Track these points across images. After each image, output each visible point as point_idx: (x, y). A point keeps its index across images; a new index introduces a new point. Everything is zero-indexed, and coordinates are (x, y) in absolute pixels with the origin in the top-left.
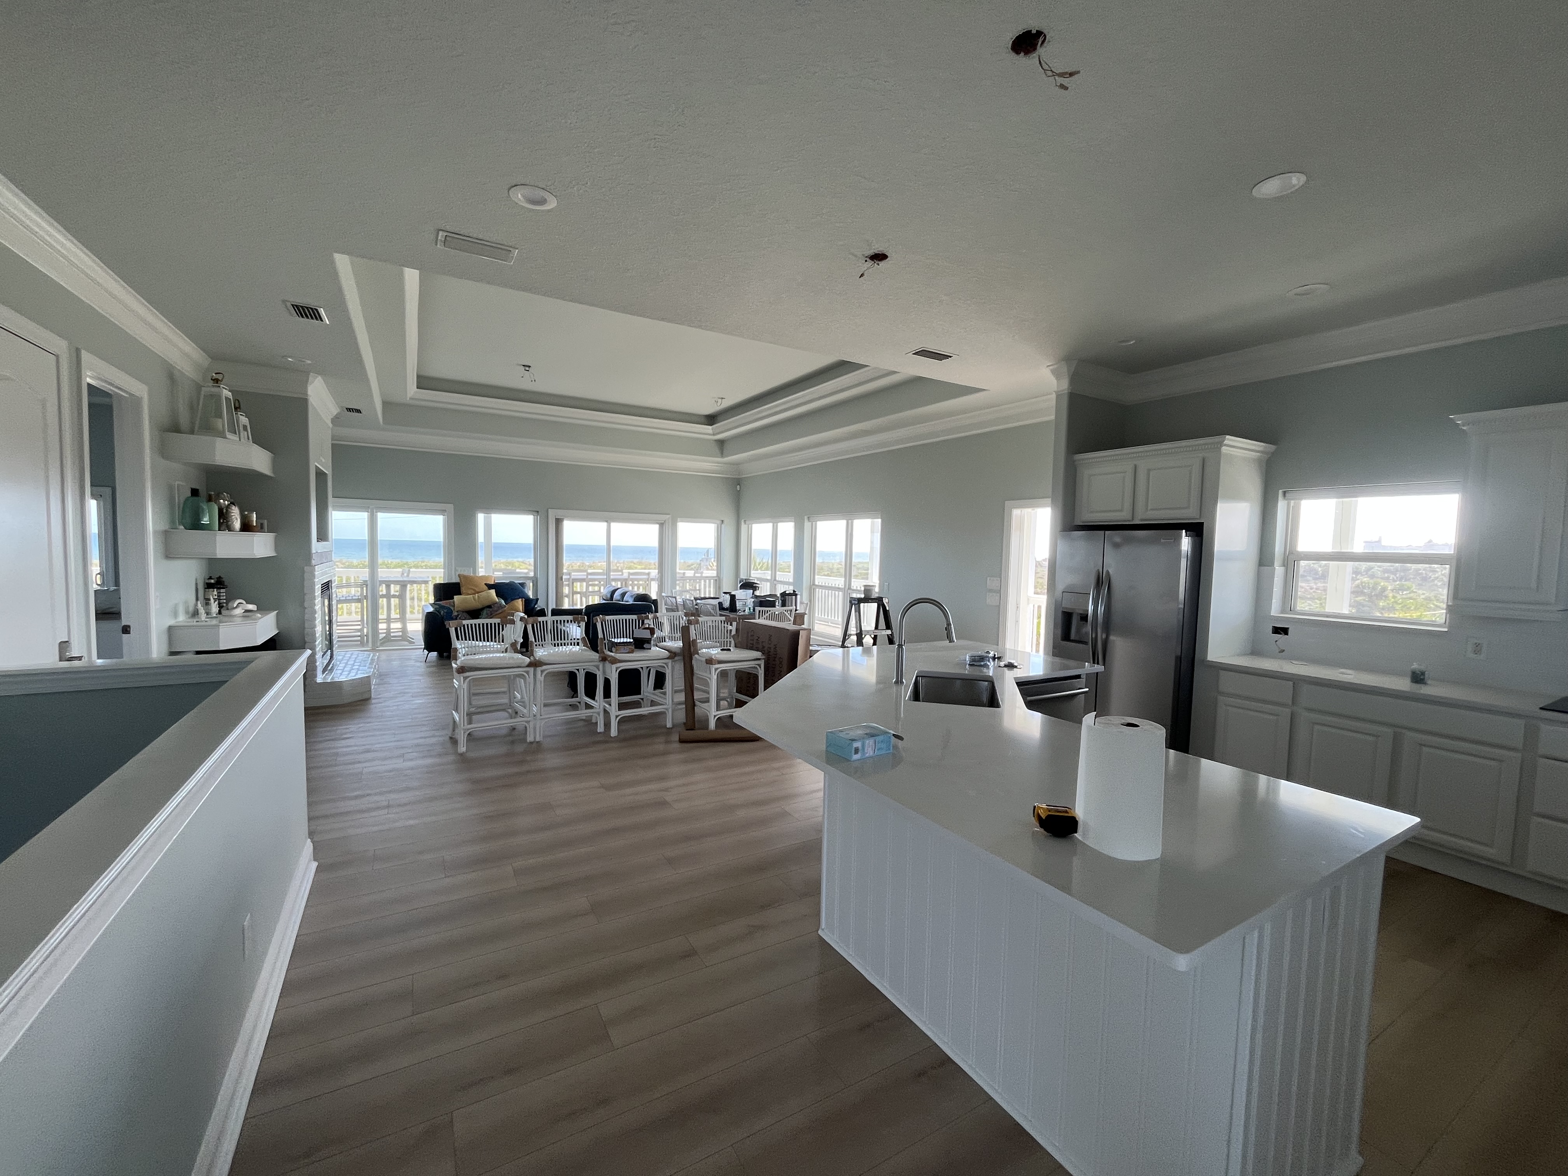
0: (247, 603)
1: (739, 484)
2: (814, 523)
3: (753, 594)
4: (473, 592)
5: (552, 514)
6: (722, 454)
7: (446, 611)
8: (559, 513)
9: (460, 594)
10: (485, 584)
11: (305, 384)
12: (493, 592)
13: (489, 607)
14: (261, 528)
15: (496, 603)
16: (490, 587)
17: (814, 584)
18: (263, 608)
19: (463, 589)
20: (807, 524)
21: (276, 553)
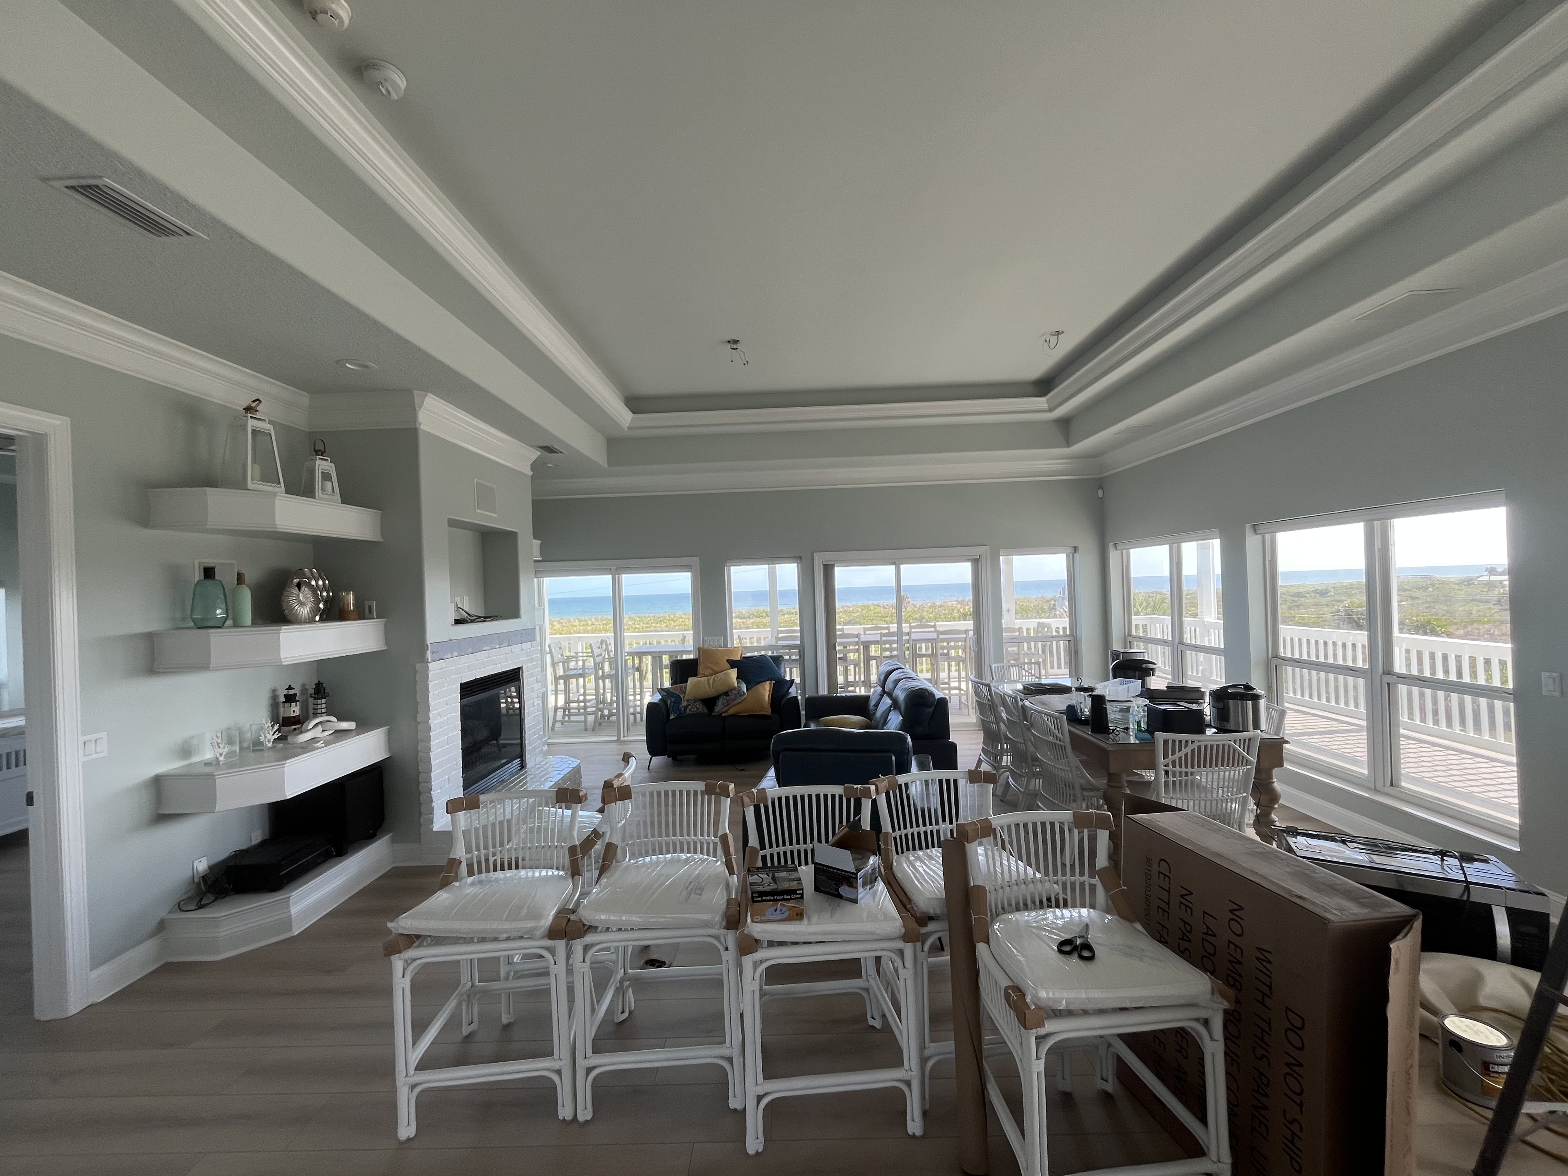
0: (340, 719)
1: (1101, 488)
2: (1267, 536)
3: (1143, 685)
4: (710, 671)
5: (819, 560)
6: (1068, 444)
7: (673, 699)
8: (828, 557)
9: (695, 675)
10: (728, 661)
11: (412, 411)
12: (733, 673)
13: (726, 694)
14: (361, 614)
15: (735, 689)
16: (733, 664)
17: (1276, 656)
18: (364, 725)
19: (701, 669)
20: (1252, 542)
21: (387, 646)
